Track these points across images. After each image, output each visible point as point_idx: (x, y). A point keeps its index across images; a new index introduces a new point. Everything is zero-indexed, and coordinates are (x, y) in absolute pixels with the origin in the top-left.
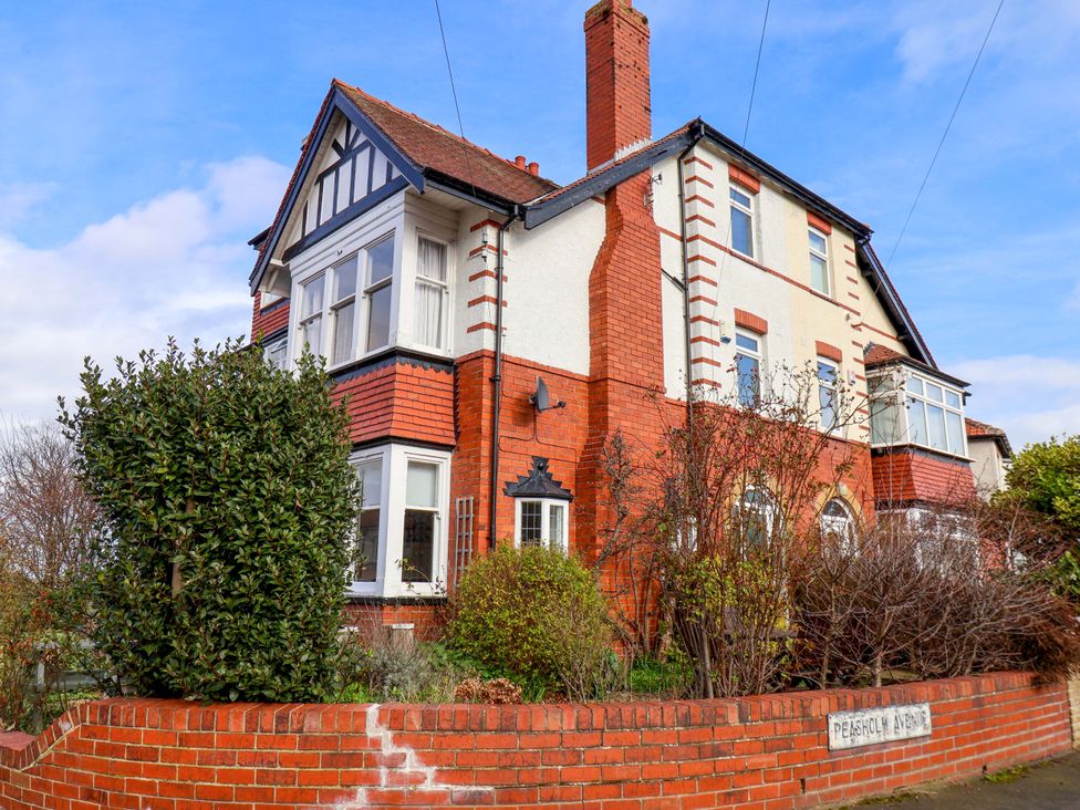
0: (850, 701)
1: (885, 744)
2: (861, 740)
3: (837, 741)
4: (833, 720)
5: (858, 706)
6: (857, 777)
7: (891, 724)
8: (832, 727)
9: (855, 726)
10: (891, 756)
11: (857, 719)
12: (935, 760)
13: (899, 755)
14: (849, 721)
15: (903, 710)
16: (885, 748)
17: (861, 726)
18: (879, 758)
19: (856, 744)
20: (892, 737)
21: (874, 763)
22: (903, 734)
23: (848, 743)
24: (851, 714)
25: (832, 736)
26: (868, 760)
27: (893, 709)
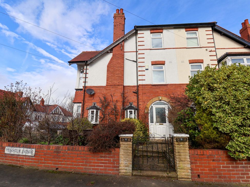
0: (11, 145)
1: (19, 155)
2: (12, 153)
3: (6, 152)
4: (6, 148)
5: (13, 146)
6: (11, 160)
7: (21, 151)
8: (6, 149)
9: (11, 150)
10: (20, 158)
11: (12, 149)
12: (35, 162)
13: (23, 158)
14: (10, 149)
15: (25, 149)
16: (19, 156)
17: (13, 150)
18: (17, 158)
19: (11, 153)
20: (21, 154)
21: (16, 158)
22: (24, 154)
23: (9, 153)
24: (11, 147)
25: (5, 151)
26: (14, 157)
27: (23, 148)
